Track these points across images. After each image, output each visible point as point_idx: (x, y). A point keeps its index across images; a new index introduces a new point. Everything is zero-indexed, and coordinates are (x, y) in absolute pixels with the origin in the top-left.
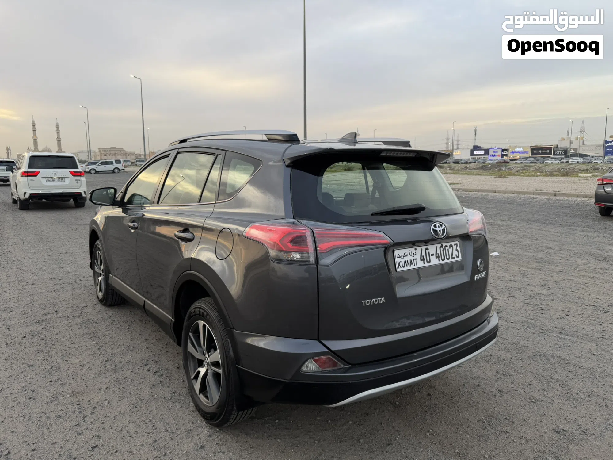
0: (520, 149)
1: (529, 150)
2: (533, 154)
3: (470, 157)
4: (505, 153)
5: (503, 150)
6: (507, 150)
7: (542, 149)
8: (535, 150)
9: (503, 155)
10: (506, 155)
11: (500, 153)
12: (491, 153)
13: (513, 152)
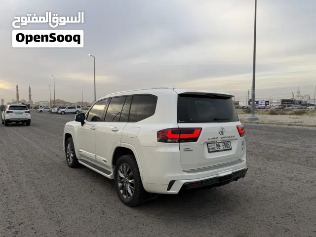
0: (276, 101)
1: (280, 102)
2: (282, 103)
3: (248, 105)
4: (267, 103)
5: (266, 102)
6: (268, 102)
7: (287, 101)
8: (283, 102)
9: (266, 105)
10: (268, 104)
11: (264, 103)
12: (259, 103)
13: (271, 103)
